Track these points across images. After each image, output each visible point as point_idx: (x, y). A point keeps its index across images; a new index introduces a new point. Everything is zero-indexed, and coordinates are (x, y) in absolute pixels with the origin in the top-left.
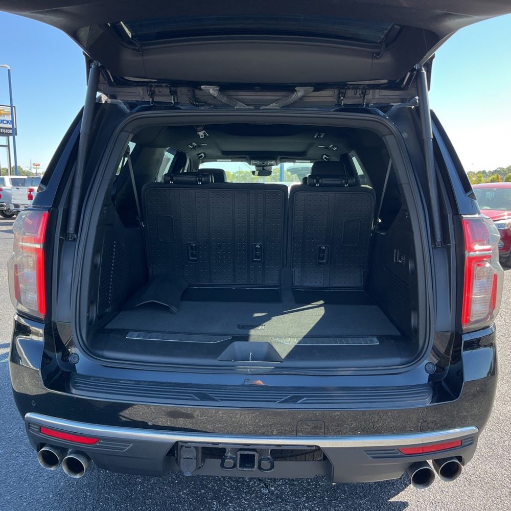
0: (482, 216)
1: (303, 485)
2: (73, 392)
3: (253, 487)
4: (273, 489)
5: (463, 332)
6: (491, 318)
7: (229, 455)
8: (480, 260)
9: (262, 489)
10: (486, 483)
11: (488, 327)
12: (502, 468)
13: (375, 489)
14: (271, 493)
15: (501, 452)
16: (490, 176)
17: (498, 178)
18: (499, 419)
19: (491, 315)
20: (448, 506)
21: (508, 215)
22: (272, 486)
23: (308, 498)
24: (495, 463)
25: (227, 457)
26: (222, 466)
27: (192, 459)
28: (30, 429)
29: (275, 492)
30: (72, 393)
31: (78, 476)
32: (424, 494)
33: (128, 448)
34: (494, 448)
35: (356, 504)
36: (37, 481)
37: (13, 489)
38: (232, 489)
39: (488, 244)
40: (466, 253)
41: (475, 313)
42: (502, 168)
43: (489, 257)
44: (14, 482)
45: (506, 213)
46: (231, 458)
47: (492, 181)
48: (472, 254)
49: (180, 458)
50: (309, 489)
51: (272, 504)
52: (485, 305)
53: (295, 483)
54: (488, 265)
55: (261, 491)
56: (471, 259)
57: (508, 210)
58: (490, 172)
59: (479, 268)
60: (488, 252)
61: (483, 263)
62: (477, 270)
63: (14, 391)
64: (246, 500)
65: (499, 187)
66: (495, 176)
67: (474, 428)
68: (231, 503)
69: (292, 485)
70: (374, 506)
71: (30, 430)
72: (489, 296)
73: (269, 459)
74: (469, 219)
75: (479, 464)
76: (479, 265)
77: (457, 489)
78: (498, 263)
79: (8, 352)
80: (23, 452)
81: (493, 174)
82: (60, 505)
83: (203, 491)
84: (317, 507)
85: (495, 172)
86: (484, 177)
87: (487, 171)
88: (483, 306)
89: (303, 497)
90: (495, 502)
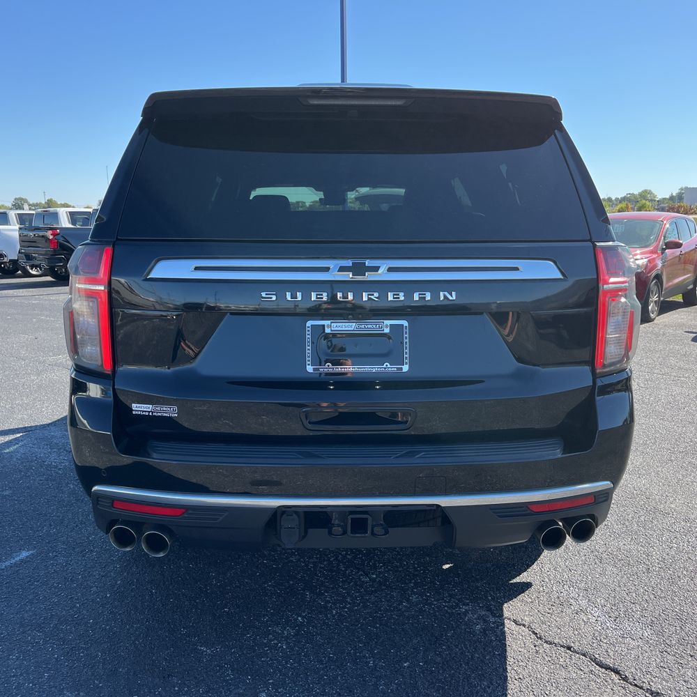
0: (616, 243)
1: (409, 571)
2: (155, 457)
3: (350, 576)
4: (374, 576)
5: (598, 376)
6: (627, 360)
7: (337, 522)
8: (615, 293)
9: (362, 577)
10: (620, 560)
11: (624, 370)
12: (638, 544)
13: (493, 571)
14: (373, 580)
15: (635, 527)
16: (617, 205)
17: (627, 207)
18: (633, 493)
19: (626, 356)
20: (577, 584)
21: (642, 254)
22: (373, 574)
23: (416, 584)
24: (629, 539)
25: (333, 524)
26: (330, 533)
27: (294, 528)
28: (99, 504)
29: (377, 580)
30: (153, 458)
31: (161, 555)
32: (549, 573)
33: (221, 518)
34: (627, 524)
35: (473, 587)
36: (88, 581)
37: (59, 591)
38: (326, 578)
39: (624, 275)
40: (600, 285)
41: (610, 357)
42: (633, 194)
43: (624, 290)
44: (59, 583)
45: (638, 252)
46: (339, 525)
47: (619, 211)
48: (605, 286)
49: (281, 528)
50: (417, 575)
51: (376, 591)
52: (620, 346)
53: (400, 569)
54: (623, 300)
55: (360, 579)
56: (606, 292)
57: (642, 247)
58: (617, 199)
59: (613, 303)
60: (623, 285)
61: (617, 298)
62: (612, 306)
63: (76, 465)
64: (344, 589)
65: (630, 219)
66: (623, 205)
67: (609, 482)
68: (327, 592)
69: (396, 571)
70: (493, 588)
71: (98, 506)
72: (624, 336)
73: (382, 525)
74: (602, 247)
75: (611, 541)
76: (613, 300)
77: (586, 567)
78: (635, 296)
79: (67, 416)
80: (61, 551)
81: (620, 202)
82: (121, 604)
83: (291, 582)
84: (428, 592)
85: (624, 199)
86: (609, 206)
87: (613, 199)
88: (618, 347)
89: (411, 583)
90: (631, 579)
